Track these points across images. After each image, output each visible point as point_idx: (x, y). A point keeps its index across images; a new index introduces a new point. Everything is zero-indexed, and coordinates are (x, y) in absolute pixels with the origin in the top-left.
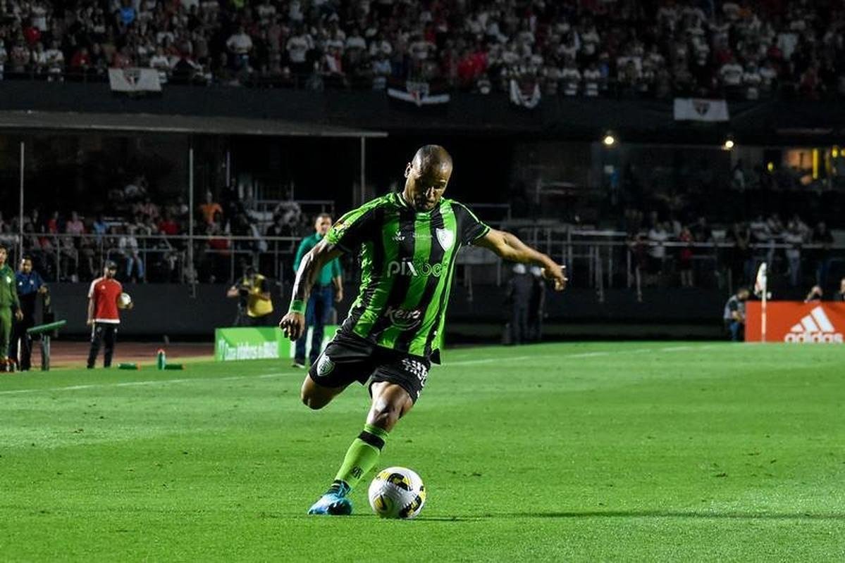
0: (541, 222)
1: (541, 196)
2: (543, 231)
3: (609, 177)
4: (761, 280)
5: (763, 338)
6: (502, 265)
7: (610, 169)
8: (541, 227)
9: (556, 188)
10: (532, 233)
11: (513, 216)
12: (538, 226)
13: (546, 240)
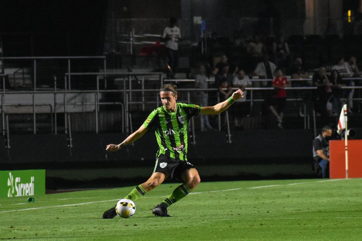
0: (135, 71)
1: (134, 47)
2: (137, 80)
3: (198, 26)
4: (343, 120)
5: (347, 175)
6: (99, 113)
7: (198, 20)
8: (135, 75)
9: (149, 39)
10: (128, 82)
11: (109, 67)
12: (132, 75)
13: (141, 88)
